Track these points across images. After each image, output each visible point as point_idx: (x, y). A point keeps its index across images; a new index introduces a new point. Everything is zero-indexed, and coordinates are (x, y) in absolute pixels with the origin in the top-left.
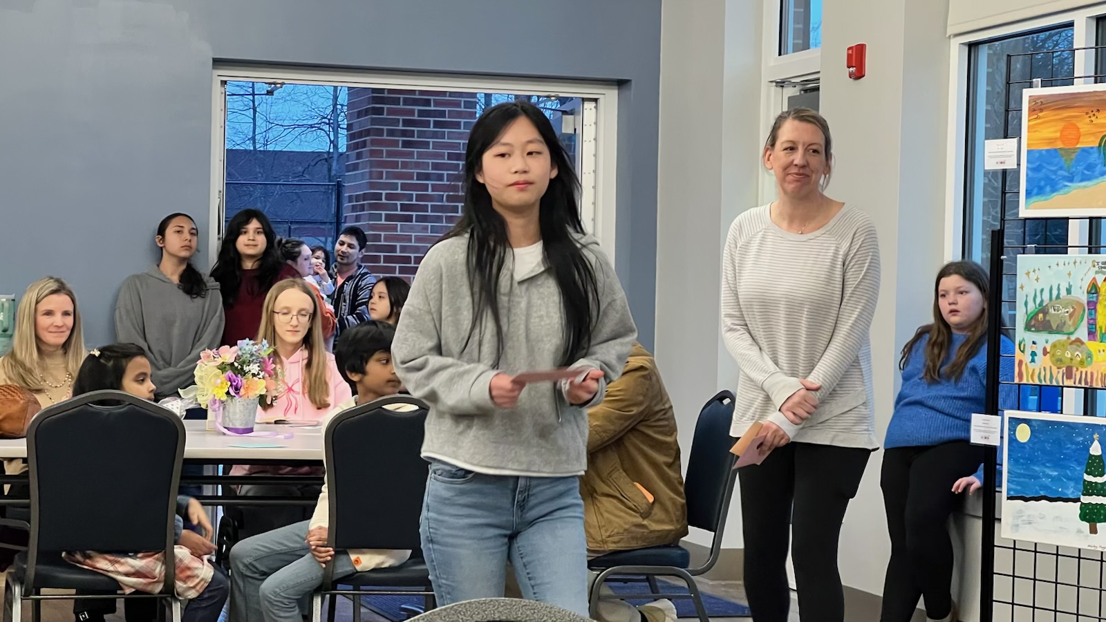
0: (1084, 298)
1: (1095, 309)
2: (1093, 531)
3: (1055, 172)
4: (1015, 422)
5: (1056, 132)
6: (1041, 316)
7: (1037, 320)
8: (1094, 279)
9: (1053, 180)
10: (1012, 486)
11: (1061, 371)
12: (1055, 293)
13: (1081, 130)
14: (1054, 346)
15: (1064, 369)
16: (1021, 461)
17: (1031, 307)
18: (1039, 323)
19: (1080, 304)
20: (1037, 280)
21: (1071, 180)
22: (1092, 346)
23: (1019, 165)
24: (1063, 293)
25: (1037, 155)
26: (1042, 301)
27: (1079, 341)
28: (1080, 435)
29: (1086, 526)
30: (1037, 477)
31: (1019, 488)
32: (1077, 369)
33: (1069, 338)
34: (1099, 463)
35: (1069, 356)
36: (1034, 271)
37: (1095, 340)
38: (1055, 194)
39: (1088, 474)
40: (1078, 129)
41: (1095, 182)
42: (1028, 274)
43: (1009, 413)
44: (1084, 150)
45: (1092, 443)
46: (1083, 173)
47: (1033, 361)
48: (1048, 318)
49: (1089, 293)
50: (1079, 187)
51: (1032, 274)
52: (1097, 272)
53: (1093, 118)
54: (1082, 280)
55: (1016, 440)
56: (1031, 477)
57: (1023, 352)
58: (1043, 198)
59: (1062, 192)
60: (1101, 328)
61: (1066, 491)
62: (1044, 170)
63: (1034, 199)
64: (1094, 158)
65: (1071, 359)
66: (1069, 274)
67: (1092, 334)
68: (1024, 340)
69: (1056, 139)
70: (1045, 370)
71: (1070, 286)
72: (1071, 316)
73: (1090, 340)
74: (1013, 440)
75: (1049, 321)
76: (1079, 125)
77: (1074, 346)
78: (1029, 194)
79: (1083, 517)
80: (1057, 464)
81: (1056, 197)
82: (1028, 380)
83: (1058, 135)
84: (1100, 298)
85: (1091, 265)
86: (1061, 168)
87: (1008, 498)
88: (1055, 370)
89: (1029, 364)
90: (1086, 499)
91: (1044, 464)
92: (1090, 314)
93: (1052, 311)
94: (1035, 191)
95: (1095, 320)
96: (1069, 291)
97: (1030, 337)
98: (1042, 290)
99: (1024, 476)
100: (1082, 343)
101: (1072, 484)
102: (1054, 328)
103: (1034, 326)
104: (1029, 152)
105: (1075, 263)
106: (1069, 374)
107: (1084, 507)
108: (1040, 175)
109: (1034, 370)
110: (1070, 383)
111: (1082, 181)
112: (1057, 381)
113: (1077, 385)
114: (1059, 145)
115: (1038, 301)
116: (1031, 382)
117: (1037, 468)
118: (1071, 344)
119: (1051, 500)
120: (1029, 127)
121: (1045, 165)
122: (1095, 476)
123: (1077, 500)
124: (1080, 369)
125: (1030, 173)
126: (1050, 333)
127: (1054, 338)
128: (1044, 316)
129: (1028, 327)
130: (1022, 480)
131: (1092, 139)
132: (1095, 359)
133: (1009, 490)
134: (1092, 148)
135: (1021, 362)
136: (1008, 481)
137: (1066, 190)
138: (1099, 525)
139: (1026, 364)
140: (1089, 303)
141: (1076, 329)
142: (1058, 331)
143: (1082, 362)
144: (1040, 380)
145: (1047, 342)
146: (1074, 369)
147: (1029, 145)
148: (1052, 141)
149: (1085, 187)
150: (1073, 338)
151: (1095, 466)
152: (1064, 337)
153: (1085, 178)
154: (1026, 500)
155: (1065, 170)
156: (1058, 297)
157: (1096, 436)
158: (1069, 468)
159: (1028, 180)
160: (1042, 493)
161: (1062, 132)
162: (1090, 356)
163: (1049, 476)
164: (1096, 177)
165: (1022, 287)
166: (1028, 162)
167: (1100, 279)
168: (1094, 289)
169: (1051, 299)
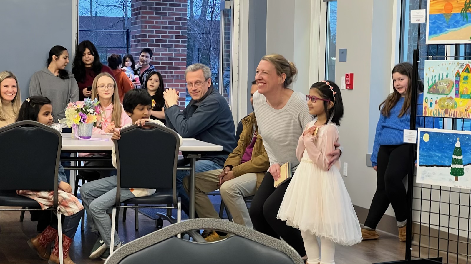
0: (454, 79)
1: (458, 84)
2: (456, 179)
3: (441, 24)
4: (423, 133)
5: (442, 6)
6: (435, 87)
7: (433, 88)
8: (458, 70)
9: (441, 28)
10: (421, 161)
11: (443, 111)
12: (441, 77)
13: (453, 6)
14: (440, 100)
15: (445, 110)
16: (425, 149)
17: (431, 83)
18: (434, 90)
19: (451, 81)
20: (433, 71)
21: (448, 27)
22: (457, 100)
23: (426, 21)
24: (445, 77)
25: (434, 16)
26: (435, 81)
27: (451, 98)
28: (451, 138)
29: (453, 177)
30: (432, 157)
31: (424, 161)
32: (450, 110)
33: (447, 97)
34: (459, 151)
35: (447, 104)
36: (432, 67)
37: (458, 97)
38: (441, 34)
39: (455, 155)
40: (452, 5)
41: (459, 28)
42: (429, 69)
43: (420, 129)
44: (454, 14)
45: (456, 142)
46: (454, 24)
47: (431, 106)
48: (438, 88)
49: (456, 77)
50: (452, 31)
51: (431, 69)
52: (459, 68)
53: (458, 1)
54: (453, 71)
55: (423, 141)
56: (429, 156)
57: (427, 103)
58: (436, 35)
59: (444, 33)
60: (461, 92)
61: (444, 163)
62: (437, 24)
63: (432, 36)
64: (459, 17)
65: (448, 106)
66: (447, 69)
67: (457, 95)
68: (427, 97)
69: (442, 10)
70: (436, 110)
71: (448, 74)
72: (448, 87)
73: (456, 97)
74: (422, 141)
75: (438, 89)
76: (452, 3)
77: (449, 100)
78: (430, 34)
79: (452, 174)
80: (441, 150)
81: (442, 35)
82: (428, 115)
83: (443, 8)
84: (461, 79)
85: (457, 65)
86: (444, 22)
87: (419, 166)
88: (440, 110)
89: (429, 108)
90: (453, 166)
91: (435, 151)
92: (456, 86)
93: (439, 85)
94: (433, 32)
95: (458, 88)
96: (447, 76)
97: (430, 96)
98: (435, 76)
99: (426, 156)
100: (453, 99)
101: (447, 159)
102: (440, 92)
103: (432, 91)
104: (430, 15)
105: (450, 64)
106: (447, 112)
107: (452, 169)
108: (435, 25)
109: (431, 111)
110: (447, 116)
111: (453, 28)
112: (441, 115)
113: (450, 117)
114: (444, 12)
115: (434, 80)
116: (430, 116)
117: (432, 153)
118: (448, 99)
119: (438, 166)
120: (431, 5)
121: (437, 21)
122: (457, 156)
123: (449, 166)
124: (451, 110)
125: (431, 25)
126: (439, 94)
127: (440, 97)
128: (436, 87)
129: (429, 92)
130: (426, 158)
131: (458, 9)
132: (458, 105)
133: (420, 162)
134: (458, 13)
135: (426, 107)
136: (420, 158)
137: (446, 32)
138: (459, 177)
139: (428, 108)
140: (456, 81)
141: (450, 93)
142: (442, 93)
143: (452, 107)
144: (434, 114)
145: (437, 98)
146: (449, 110)
147: (430, 12)
148: (440, 10)
149: (455, 30)
150: (449, 96)
151: (458, 152)
152: (445, 96)
153: (455, 27)
154: (427, 166)
155: (446, 23)
156: (442, 79)
157: (458, 139)
158: (446, 152)
159: (430, 28)
160: (434, 164)
161: (445, 6)
162: (456, 104)
163: (437, 156)
164: (460, 26)
165: (427, 75)
166: (430, 19)
167: (461, 71)
168: (458, 75)
169: (439, 80)
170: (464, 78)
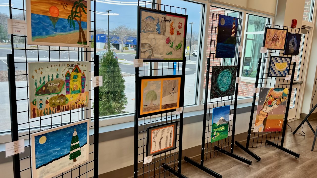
0: (64, 79)
1: (69, 83)
2: (75, 161)
5: (47, 8)
6: (44, 88)
8: (68, 71)
11: (55, 108)
14: (51, 99)
17: (39, 85)
18: (43, 91)
19: (62, 81)
20: (41, 73)
22: (68, 96)
24: (55, 77)
26: (44, 82)
29: (72, 161)
32: (62, 106)
33: (58, 95)
35: (58, 102)
36: (39, 69)
37: (69, 94)
39: (73, 143)
40: (58, 10)
42: (36, 71)
45: (74, 132)
48: (47, 89)
49: (66, 76)
51: (38, 71)
52: (69, 69)
53: (65, 7)
54: (63, 72)
57: (35, 105)
60: (71, 89)
66: (57, 70)
67: (68, 92)
68: (36, 99)
69: (47, 12)
70: (47, 109)
71: (58, 75)
73: (67, 94)
76: (59, 8)
79: (71, 158)
82: (38, 115)
83: (48, 10)
84: (71, 78)
85: (67, 66)
90: (72, 152)
95: (69, 86)
96: (57, 77)
98: (44, 78)
100: (64, 96)
102: (51, 92)
103: (41, 93)
105: (60, 65)
106: (58, 108)
107: (71, 155)
109: (41, 111)
110: (59, 112)
112: (53, 112)
114: (49, 15)
115: (42, 82)
118: (59, 97)
120: (32, 2)
122: (75, 143)
127: (50, 97)
128: (46, 88)
129: (37, 94)
131: (64, 15)
135: (34, 109)
140: (66, 80)
141: (61, 91)
142: (53, 93)
143: (64, 103)
144: (45, 114)
145: (47, 98)
147: (32, 11)
150: (60, 95)
152: (56, 95)
156: (52, 79)
157: (75, 129)
161: (50, 9)
165: (33, 77)
167: (71, 71)
168: (68, 75)
169: (49, 80)
170: (74, 77)
